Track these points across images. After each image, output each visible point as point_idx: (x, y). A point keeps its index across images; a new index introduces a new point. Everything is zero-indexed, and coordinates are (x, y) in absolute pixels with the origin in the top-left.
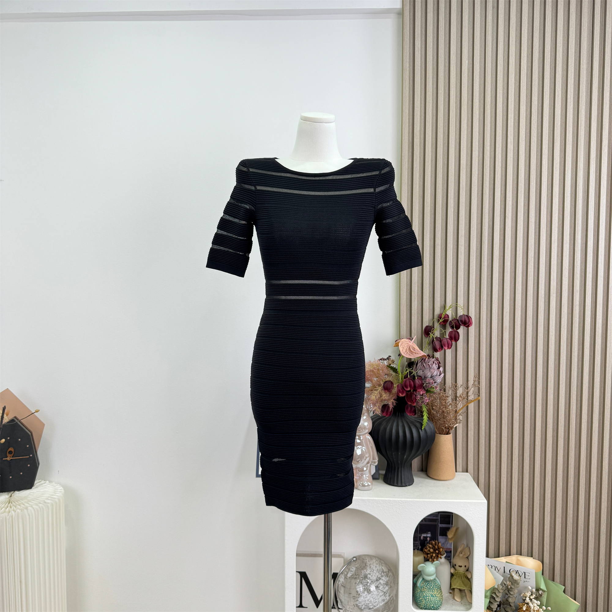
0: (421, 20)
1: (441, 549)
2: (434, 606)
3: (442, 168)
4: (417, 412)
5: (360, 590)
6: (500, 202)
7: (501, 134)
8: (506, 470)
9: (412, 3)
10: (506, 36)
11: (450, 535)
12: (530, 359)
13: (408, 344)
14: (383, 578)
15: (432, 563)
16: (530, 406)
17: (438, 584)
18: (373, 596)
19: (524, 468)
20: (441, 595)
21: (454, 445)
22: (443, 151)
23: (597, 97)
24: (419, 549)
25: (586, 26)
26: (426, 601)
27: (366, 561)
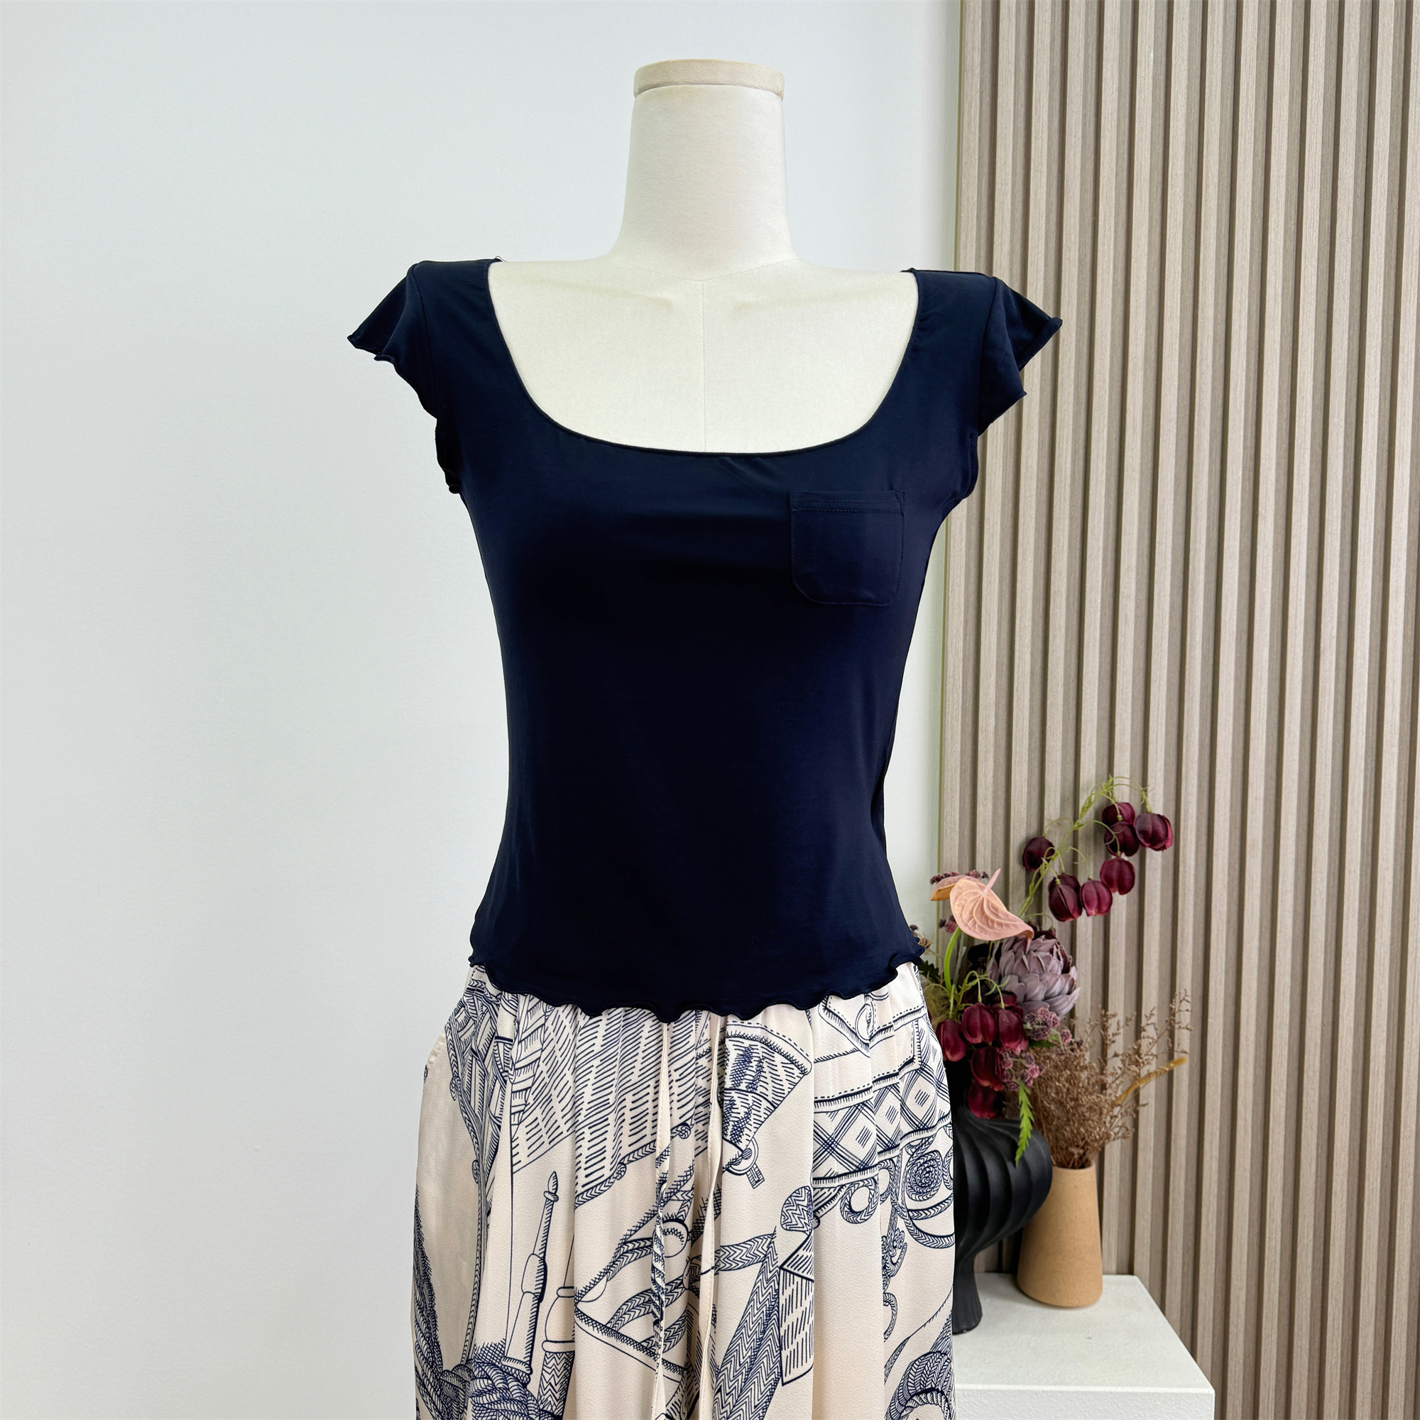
13: (976, 893)
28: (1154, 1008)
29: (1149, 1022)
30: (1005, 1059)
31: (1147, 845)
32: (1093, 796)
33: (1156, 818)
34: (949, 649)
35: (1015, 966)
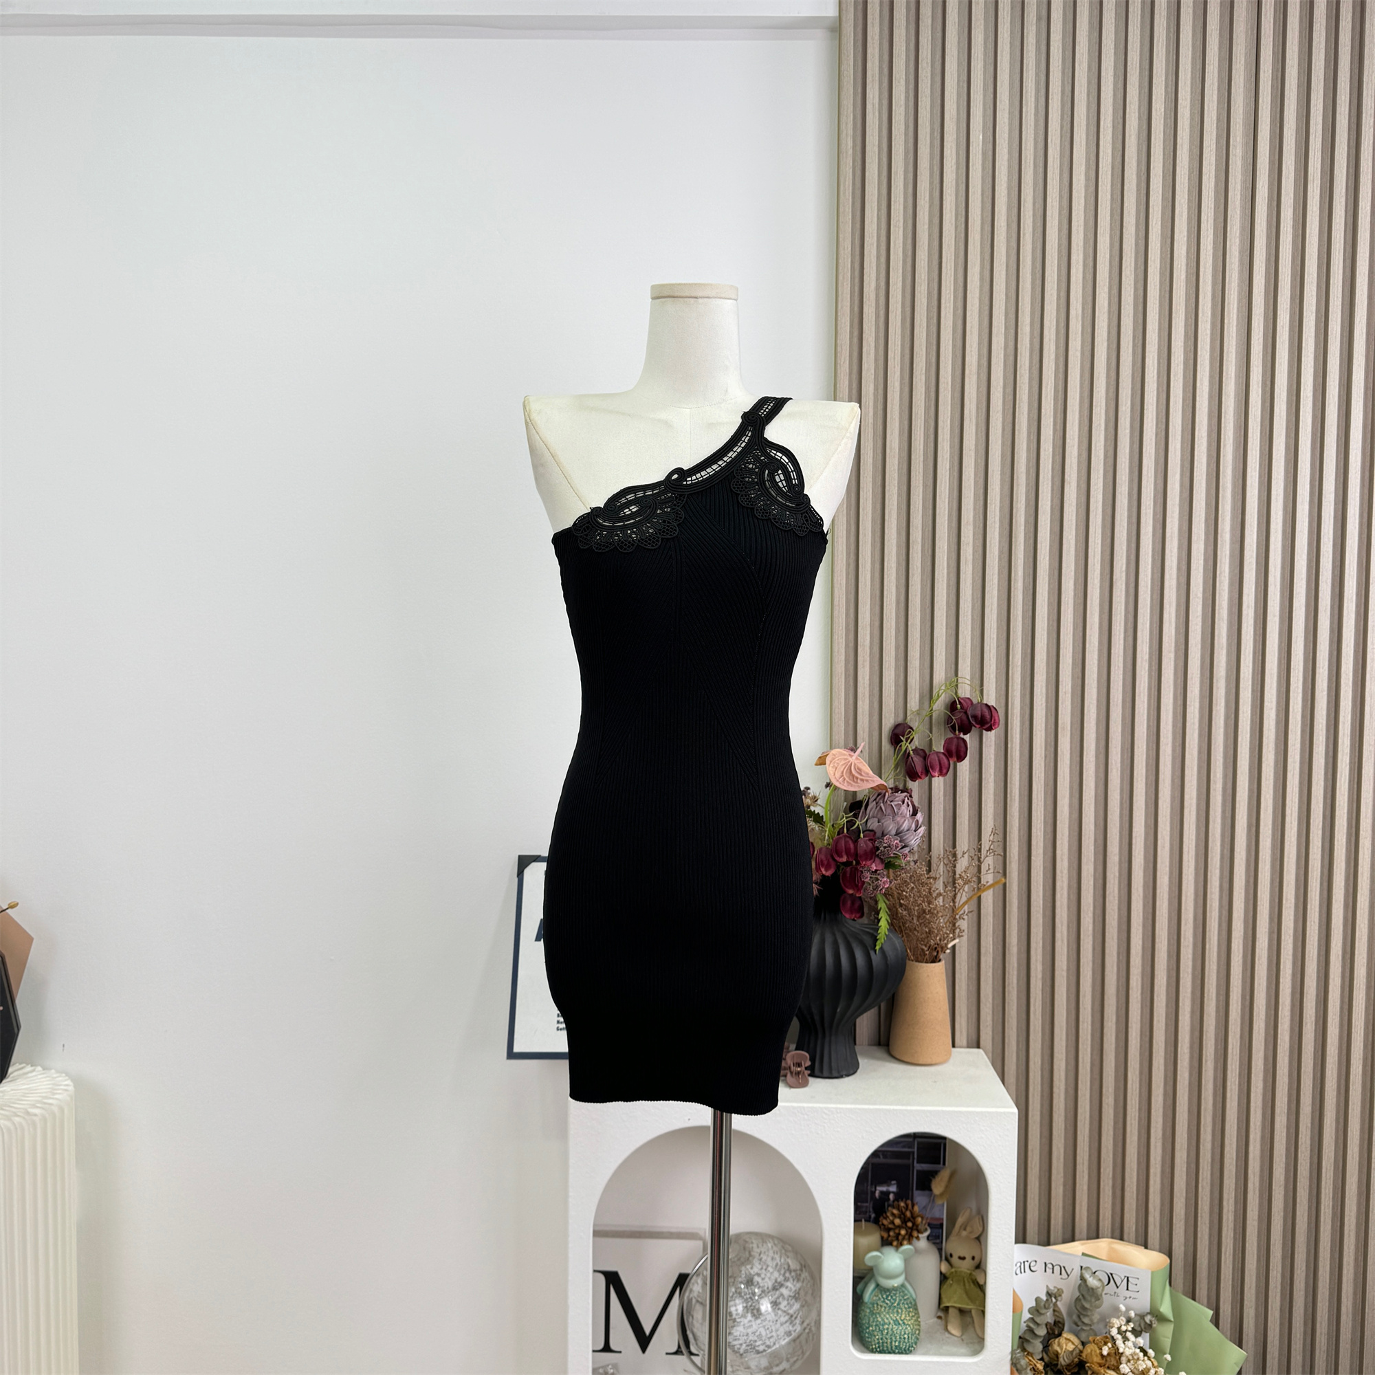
0: (881, 44)
1: (919, 1219)
2: (899, 1345)
3: (924, 371)
4: (866, 910)
5: (737, 1310)
6: (1051, 450)
7: (1055, 298)
8: (1064, 1044)
9: (860, 7)
10: (1066, 83)
11: (938, 1187)
12: (1118, 797)
13: (846, 759)
14: (789, 1284)
15: (898, 1249)
17: (911, 1296)
18: (764, 1324)
19: (1105, 1039)
20: (915, 1321)
21: (951, 988)
22: (927, 335)
23: (1266, 219)
24: (872, 1219)
25: (1243, 62)
26: (882, 1334)
27: (751, 1246)
30: (863, 873)
31: (978, 726)
32: (941, 692)
35: (877, 811)
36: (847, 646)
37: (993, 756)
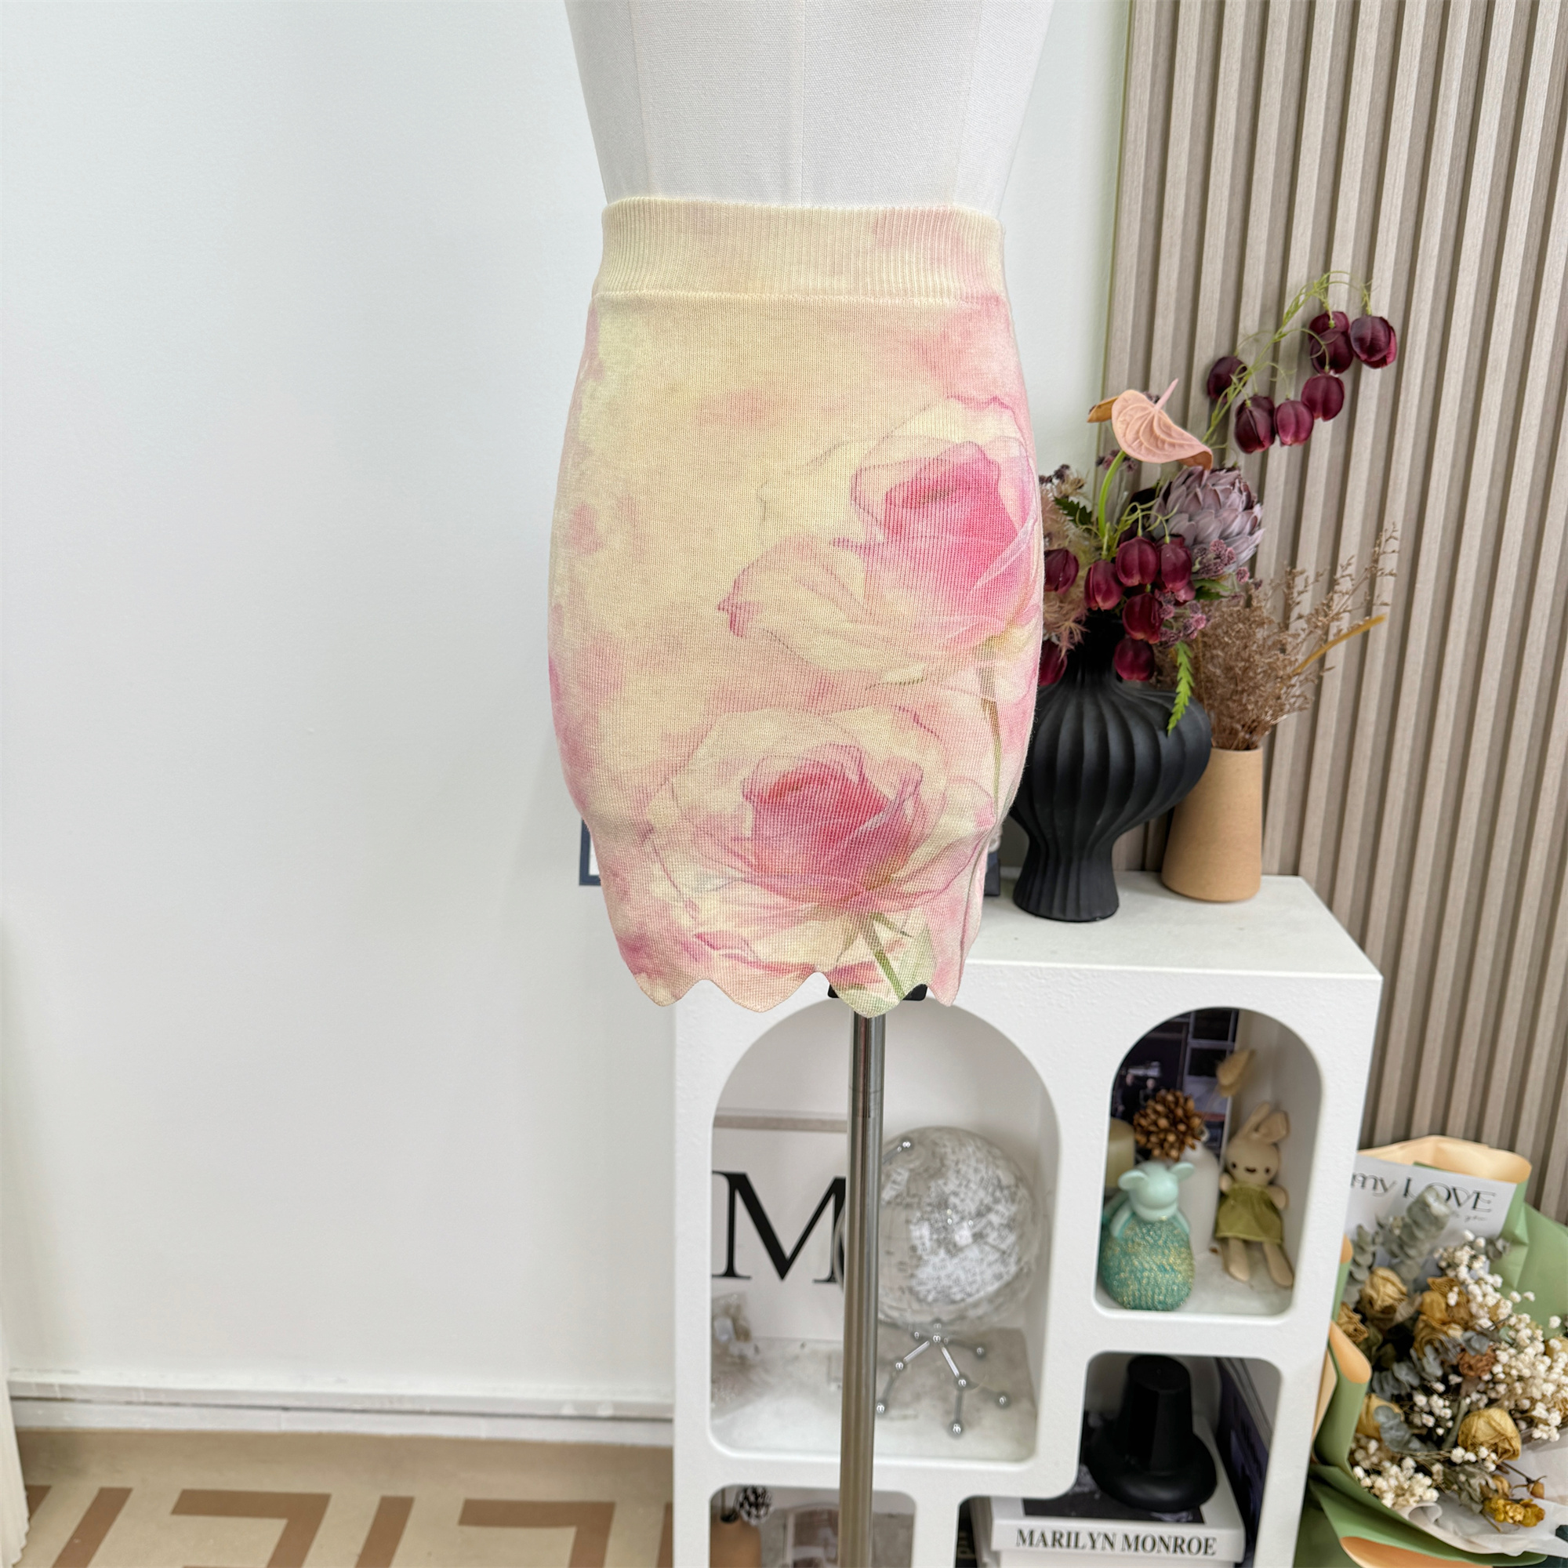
1: (1196, 1122)
2: (1164, 1299)
4: (1157, 666)
5: (923, 1244)
8: (1429, 869)
11: (1227, 1075)
13: (1145, 409)
14: (1000, 1208)
15: (1168, 1168)
16: (1540, 656)
17: (1183, 1230)
18: (964, 1263)
19: (1492, 863)
20: (1189, 1265)
26: (1140, 1283)
27: (943, 1150)
28: (1352, 557)
29: (1345, 573)
30: (1164, 606)
31: (1363, 357)
32: (1302, 298)
33: (1378, 321)
34: (1132, 103)
35: (1187, 502)
36: (1143, 219)
37: (1372, 416)
